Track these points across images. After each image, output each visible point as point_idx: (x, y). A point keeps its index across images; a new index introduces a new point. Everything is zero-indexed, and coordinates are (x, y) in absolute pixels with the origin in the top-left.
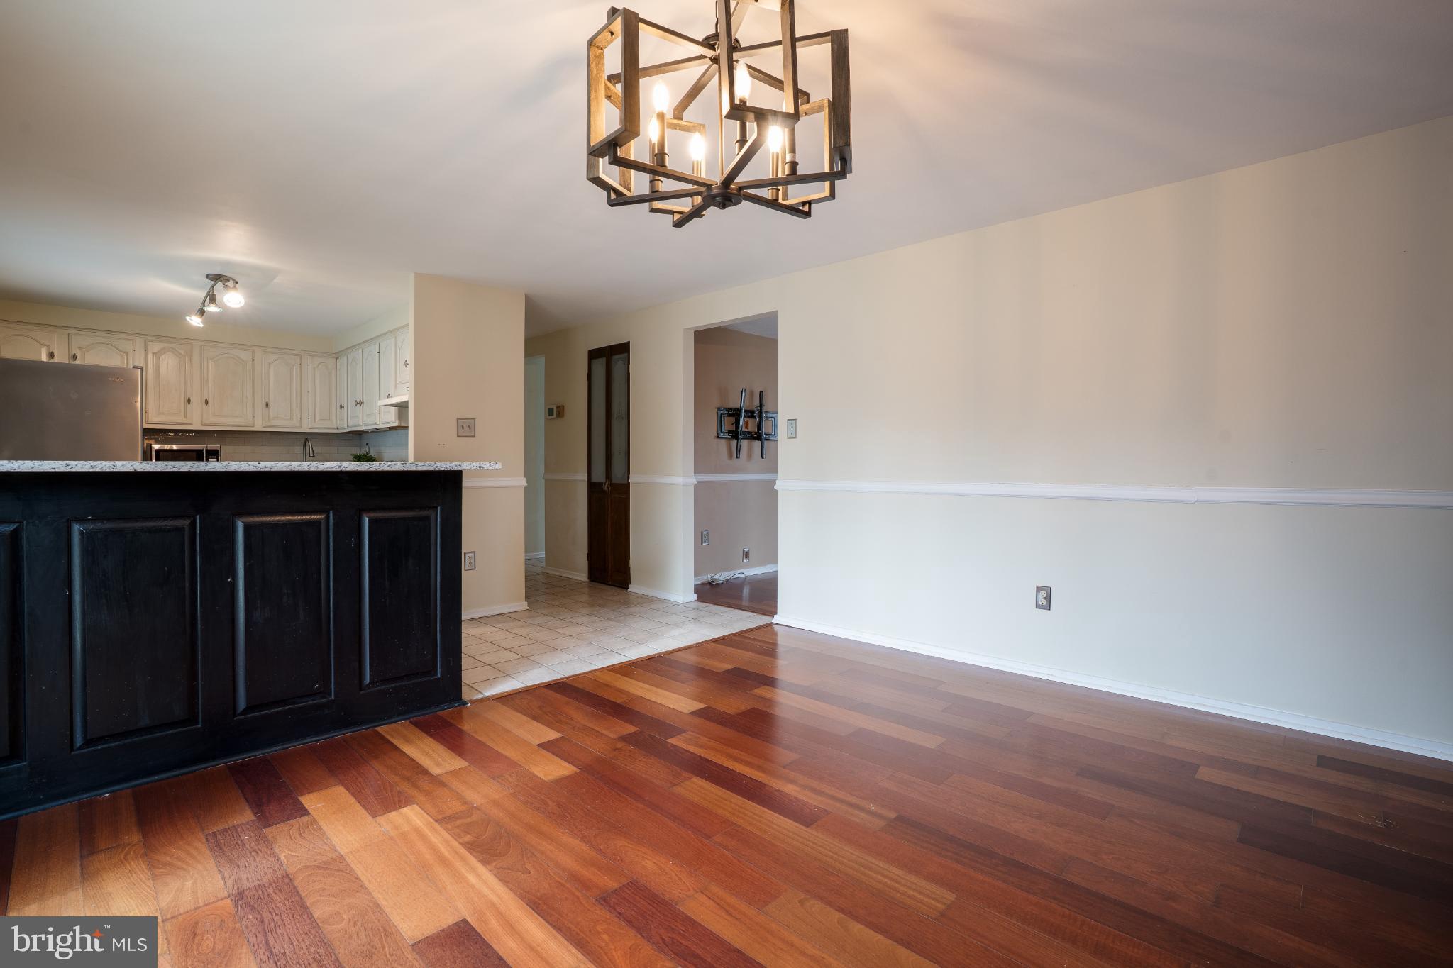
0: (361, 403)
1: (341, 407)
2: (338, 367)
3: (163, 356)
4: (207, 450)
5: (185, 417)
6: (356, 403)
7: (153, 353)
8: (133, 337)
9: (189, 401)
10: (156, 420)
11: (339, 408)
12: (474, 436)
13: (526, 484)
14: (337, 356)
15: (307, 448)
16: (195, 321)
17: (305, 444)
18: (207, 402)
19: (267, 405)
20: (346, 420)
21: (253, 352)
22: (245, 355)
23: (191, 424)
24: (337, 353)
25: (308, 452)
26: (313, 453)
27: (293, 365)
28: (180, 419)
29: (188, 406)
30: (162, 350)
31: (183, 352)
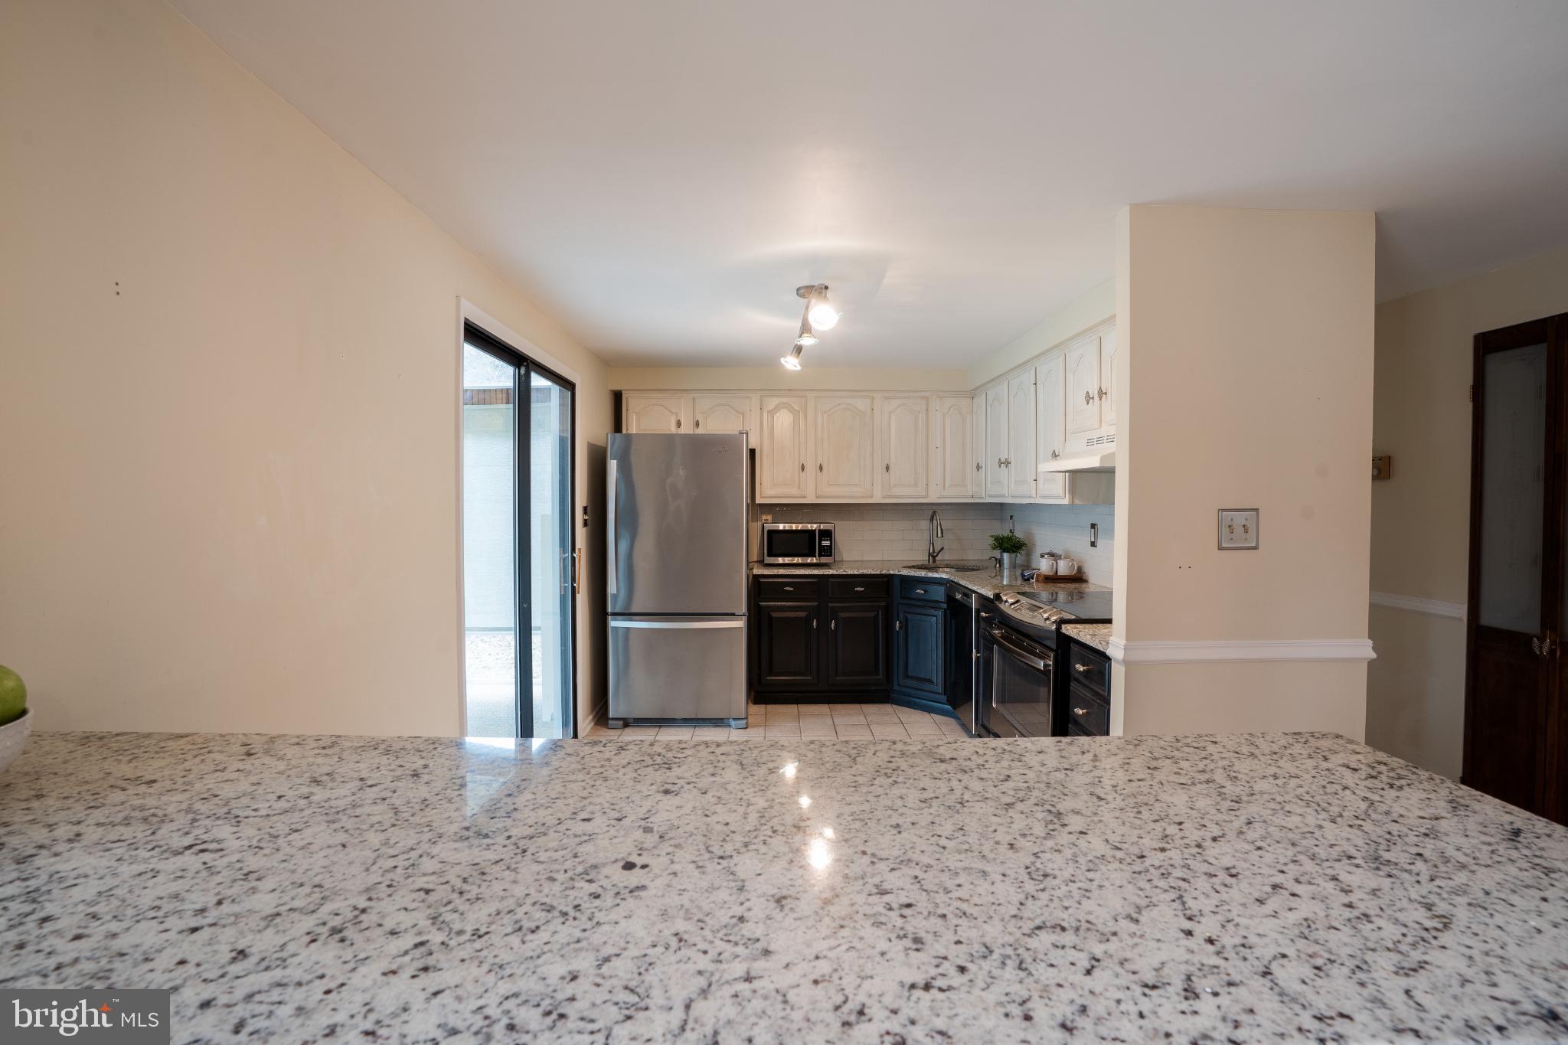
0: (1007, 463)
1: (979, 468)
2: (975, 410)
3: (778, 414)
4: (820, 531)
5: (799, 488)
6: (1000, 463)
7: (768, 412)
8: (750, 395)
9: (803, 468)
10: (769, 492)
11: (975, 469)
12: (1256, 548)
13: (1374, 655)
14: (972, 395)
15: (935, 522)
16: (791, 363)
17: (932, 519)
18: (821, 468)
19: (887, 468)
20: (984, 485)
21: (873, 398)
22: (861, 404)
23: (805, 497)
24: (974, 390)
25: (935, 528)
26: (942, 533)
27: (919, 412)
28: (794, 491)
29: (802, 474)
30: (777, 406)
31: (796, 407)
